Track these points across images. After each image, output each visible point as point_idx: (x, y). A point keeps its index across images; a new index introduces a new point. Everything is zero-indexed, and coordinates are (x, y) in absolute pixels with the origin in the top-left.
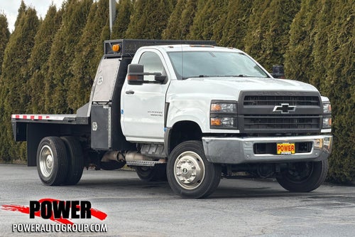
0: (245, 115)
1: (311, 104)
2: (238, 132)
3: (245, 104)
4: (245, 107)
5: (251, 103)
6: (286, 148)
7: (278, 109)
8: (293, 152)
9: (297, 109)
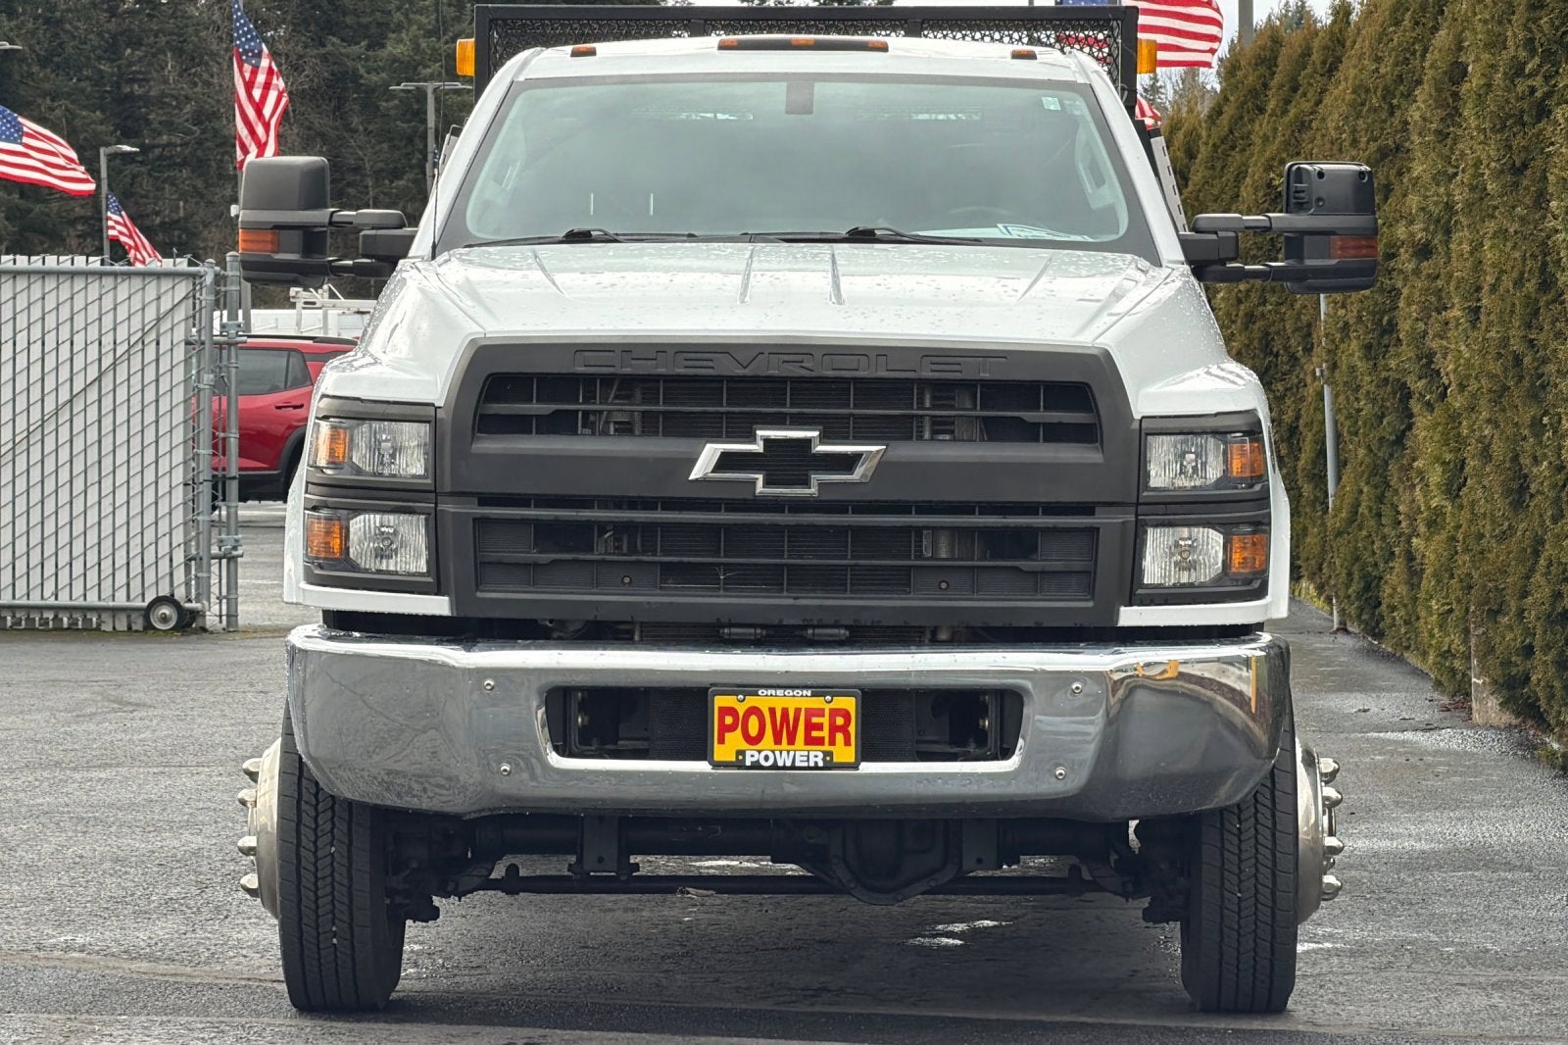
0: (485, 500)
1: (1029, 433)
2: (438, 606)
3: (487, 424)
4: (491, 445)
5: (520, 425)
6: (784, 728)
7: (726, 461)
8: (845, 753)
9: (883, 466)
